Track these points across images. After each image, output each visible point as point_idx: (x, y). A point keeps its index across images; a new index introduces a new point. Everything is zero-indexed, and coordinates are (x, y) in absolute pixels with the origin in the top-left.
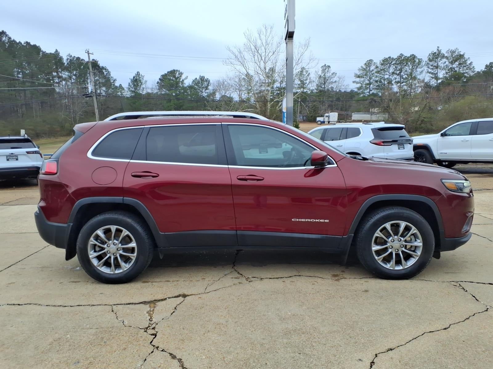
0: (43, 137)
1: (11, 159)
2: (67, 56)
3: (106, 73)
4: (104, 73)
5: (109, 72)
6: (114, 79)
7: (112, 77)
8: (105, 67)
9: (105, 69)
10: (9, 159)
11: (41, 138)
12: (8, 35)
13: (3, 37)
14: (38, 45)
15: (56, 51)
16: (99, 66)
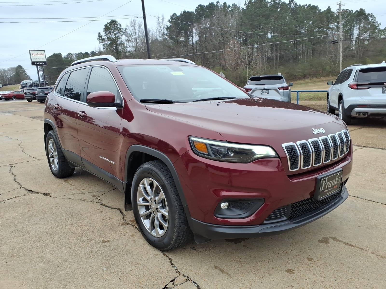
0: (308, 78)
1: (263, 93)
2: (337, 10)
3: (372, 19)
4: (368, 19)
5: (374, 17)
6: (378, 24)
7: (377, 22)
8: (371, 13)
9: (371, 16)
10: (262, 93)
11: (307, 78)
12: (295, 2)
13: (291, 4)
14: (315, 5)
15: (329, 8)
16: (365, 14)
